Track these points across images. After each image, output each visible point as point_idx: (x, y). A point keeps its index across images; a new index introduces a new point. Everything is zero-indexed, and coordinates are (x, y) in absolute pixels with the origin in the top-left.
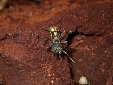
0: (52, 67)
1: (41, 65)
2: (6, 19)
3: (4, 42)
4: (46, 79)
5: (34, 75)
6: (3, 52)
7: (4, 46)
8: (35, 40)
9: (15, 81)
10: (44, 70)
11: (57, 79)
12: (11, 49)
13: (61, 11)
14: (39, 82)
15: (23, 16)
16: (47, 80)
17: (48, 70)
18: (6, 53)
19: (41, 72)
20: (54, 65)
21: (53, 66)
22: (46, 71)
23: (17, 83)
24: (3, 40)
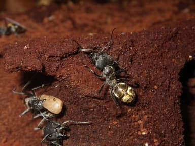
0: (148, 117)
1: (129, 111)
2: (63, 21)
3: (72, 59)
4: (134, 138)
5: (114, 127)
6: (68, 77)
7: (70, 66)
8: (125, 64)
9: (78, 133)
10: (134, 122)
11: (155, 141)
12: (81, 73)
13: (162, 19)
14: (122, 142)
15: (93, 20)
16: (136, 140)
17: (140, 122)
18: (71, 79)
19: (128, 124)
20: (153, 115)
21: (150, 116)
22: (136, 123)
23: (82, 136)
24: (71, 55)
